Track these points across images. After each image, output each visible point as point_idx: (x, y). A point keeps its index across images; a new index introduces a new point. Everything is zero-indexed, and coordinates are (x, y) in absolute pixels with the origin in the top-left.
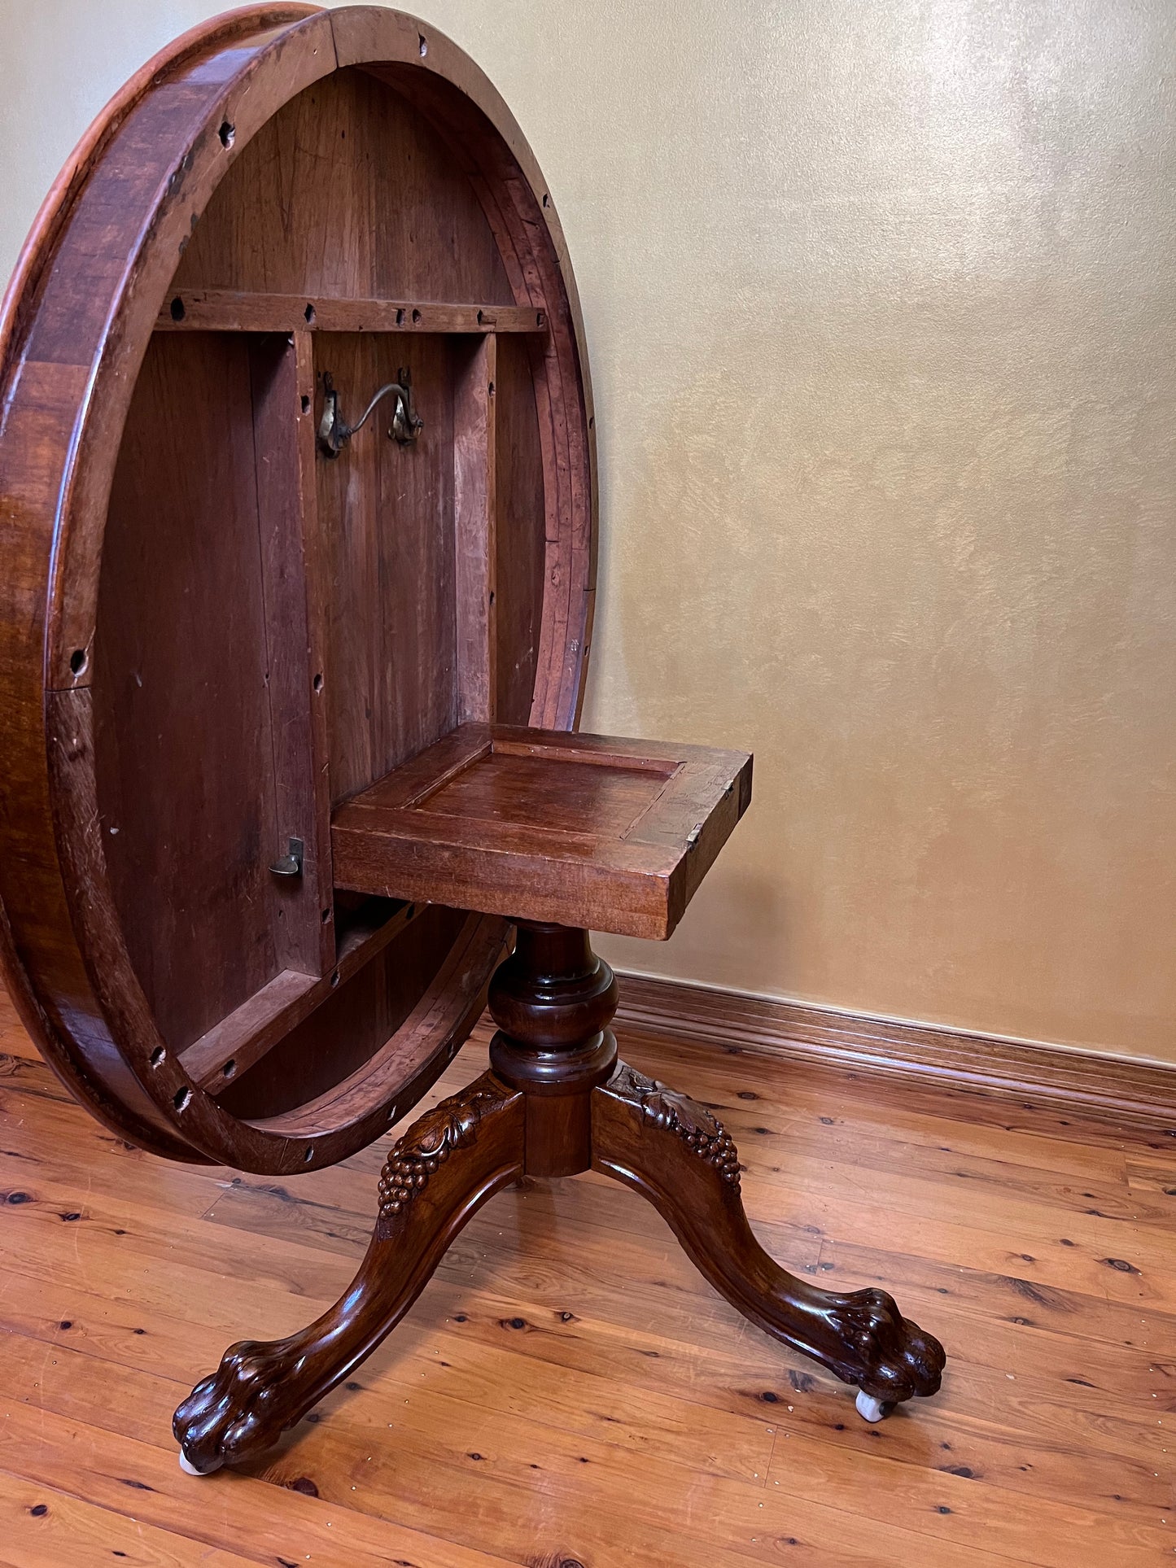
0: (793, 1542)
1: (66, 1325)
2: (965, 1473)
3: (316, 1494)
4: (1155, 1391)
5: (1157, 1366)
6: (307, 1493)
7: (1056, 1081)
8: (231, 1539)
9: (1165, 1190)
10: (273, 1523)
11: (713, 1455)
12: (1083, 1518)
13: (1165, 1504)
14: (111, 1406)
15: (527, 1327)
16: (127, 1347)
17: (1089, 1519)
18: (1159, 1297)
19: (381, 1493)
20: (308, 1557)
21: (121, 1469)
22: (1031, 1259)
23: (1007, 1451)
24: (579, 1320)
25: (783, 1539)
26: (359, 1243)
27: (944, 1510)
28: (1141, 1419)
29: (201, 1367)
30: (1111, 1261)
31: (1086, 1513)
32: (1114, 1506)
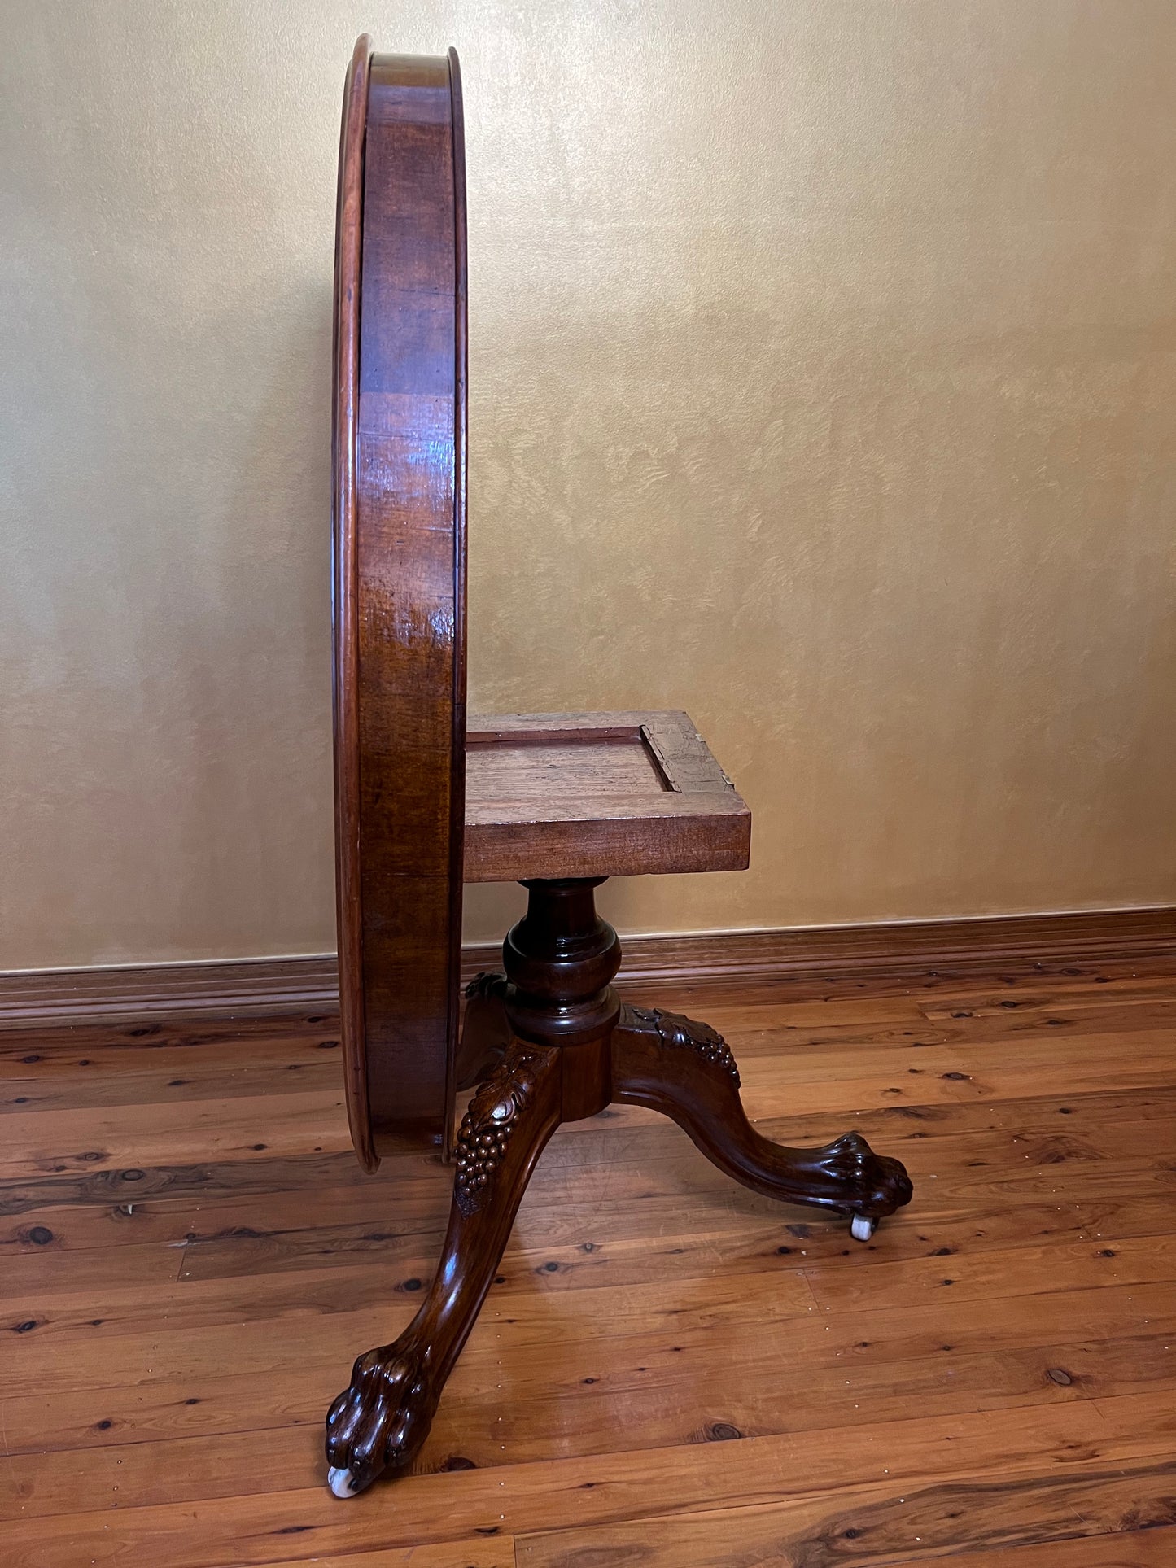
0: (865, 1344)
1: (105, 1425)
2: (945, 1252)
3: (472, 1466)
4: (1026, 1154)
5: (1016, 1137)
6: (462, 1469)
7: (846, 954)
8: (421, 1534)
9: (952, 1015)
10: (450, 1505)
11: (771, 1307)
12: (1035, 1253)
13: (1074, 1226)
14: (214, 1475)
15: (562, 1268)
16: (190, 1420)
17: (1037, 1254)
18: (992, 1090)
19: (530, 1441)
20: (502, 1517)
21: (267, 1524)
22: (898, 1091)
23: (962, 1227)
24: (600, 1246)
25: (857, 1346)
26: (358, 1250)
27: (948, 1282)
28: (1029, 1175)
29: (283, 1407)
30: (948, 1076)
31: (1035, 1250)
32: (1046, 1239)
